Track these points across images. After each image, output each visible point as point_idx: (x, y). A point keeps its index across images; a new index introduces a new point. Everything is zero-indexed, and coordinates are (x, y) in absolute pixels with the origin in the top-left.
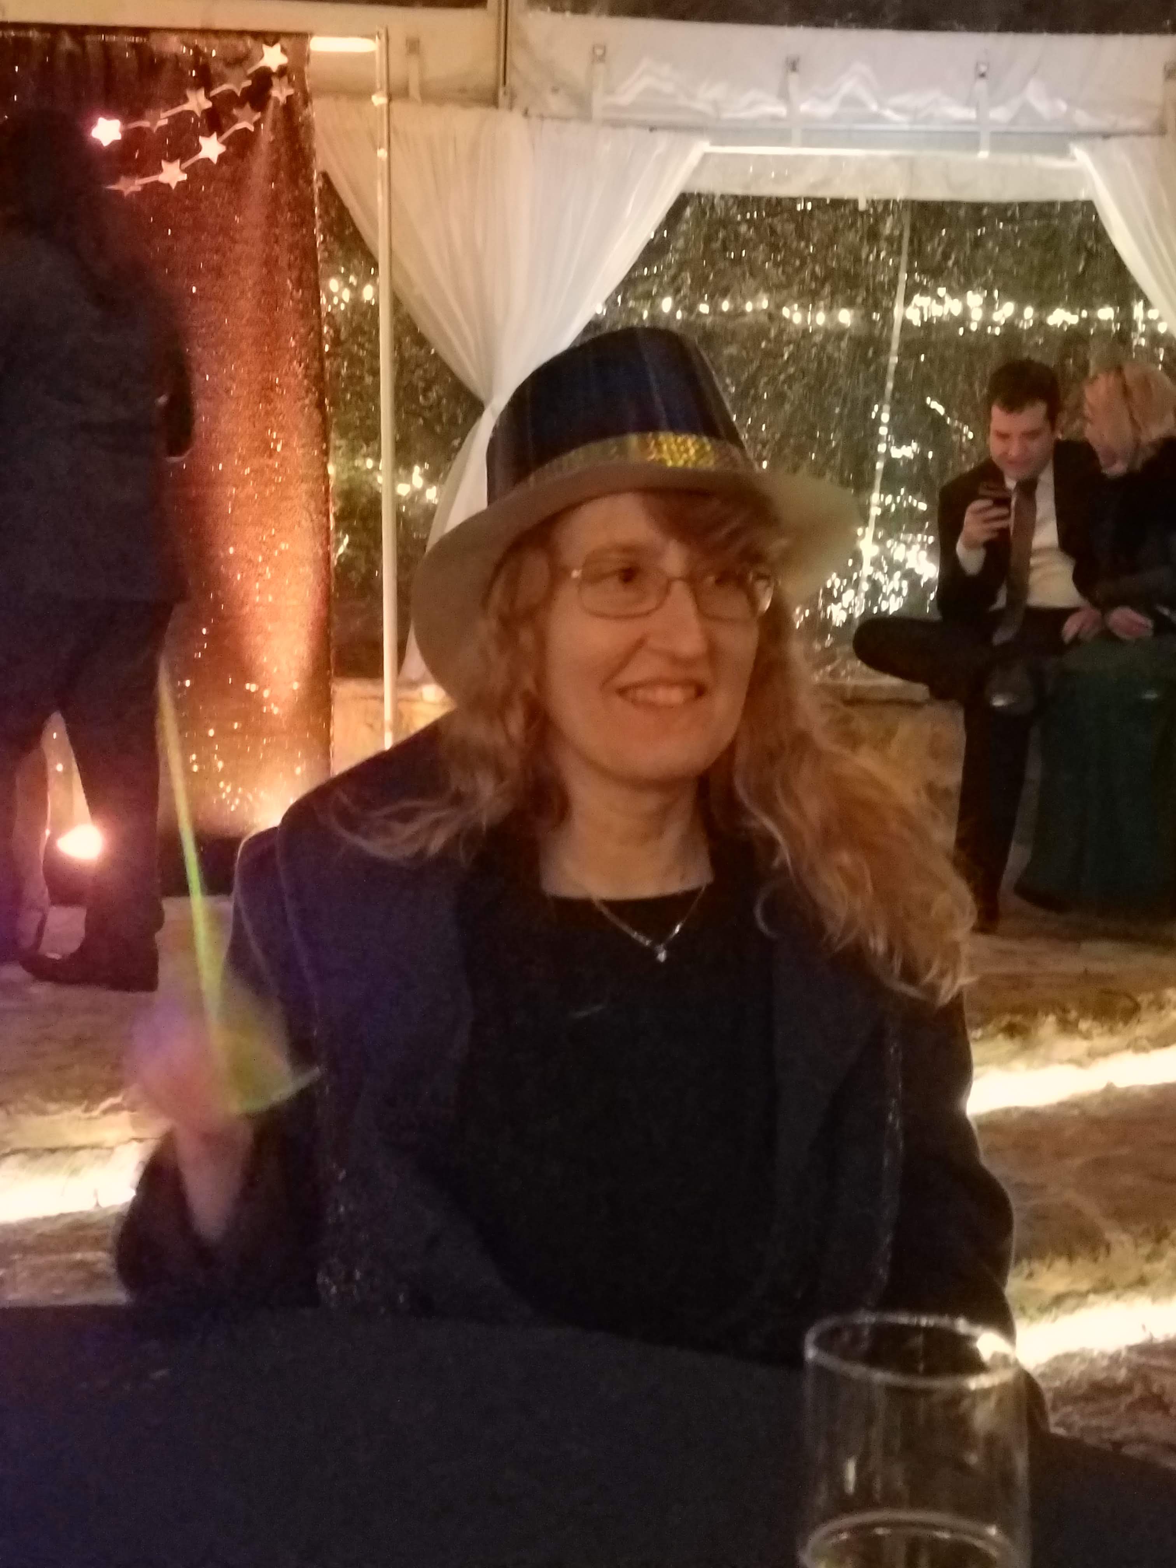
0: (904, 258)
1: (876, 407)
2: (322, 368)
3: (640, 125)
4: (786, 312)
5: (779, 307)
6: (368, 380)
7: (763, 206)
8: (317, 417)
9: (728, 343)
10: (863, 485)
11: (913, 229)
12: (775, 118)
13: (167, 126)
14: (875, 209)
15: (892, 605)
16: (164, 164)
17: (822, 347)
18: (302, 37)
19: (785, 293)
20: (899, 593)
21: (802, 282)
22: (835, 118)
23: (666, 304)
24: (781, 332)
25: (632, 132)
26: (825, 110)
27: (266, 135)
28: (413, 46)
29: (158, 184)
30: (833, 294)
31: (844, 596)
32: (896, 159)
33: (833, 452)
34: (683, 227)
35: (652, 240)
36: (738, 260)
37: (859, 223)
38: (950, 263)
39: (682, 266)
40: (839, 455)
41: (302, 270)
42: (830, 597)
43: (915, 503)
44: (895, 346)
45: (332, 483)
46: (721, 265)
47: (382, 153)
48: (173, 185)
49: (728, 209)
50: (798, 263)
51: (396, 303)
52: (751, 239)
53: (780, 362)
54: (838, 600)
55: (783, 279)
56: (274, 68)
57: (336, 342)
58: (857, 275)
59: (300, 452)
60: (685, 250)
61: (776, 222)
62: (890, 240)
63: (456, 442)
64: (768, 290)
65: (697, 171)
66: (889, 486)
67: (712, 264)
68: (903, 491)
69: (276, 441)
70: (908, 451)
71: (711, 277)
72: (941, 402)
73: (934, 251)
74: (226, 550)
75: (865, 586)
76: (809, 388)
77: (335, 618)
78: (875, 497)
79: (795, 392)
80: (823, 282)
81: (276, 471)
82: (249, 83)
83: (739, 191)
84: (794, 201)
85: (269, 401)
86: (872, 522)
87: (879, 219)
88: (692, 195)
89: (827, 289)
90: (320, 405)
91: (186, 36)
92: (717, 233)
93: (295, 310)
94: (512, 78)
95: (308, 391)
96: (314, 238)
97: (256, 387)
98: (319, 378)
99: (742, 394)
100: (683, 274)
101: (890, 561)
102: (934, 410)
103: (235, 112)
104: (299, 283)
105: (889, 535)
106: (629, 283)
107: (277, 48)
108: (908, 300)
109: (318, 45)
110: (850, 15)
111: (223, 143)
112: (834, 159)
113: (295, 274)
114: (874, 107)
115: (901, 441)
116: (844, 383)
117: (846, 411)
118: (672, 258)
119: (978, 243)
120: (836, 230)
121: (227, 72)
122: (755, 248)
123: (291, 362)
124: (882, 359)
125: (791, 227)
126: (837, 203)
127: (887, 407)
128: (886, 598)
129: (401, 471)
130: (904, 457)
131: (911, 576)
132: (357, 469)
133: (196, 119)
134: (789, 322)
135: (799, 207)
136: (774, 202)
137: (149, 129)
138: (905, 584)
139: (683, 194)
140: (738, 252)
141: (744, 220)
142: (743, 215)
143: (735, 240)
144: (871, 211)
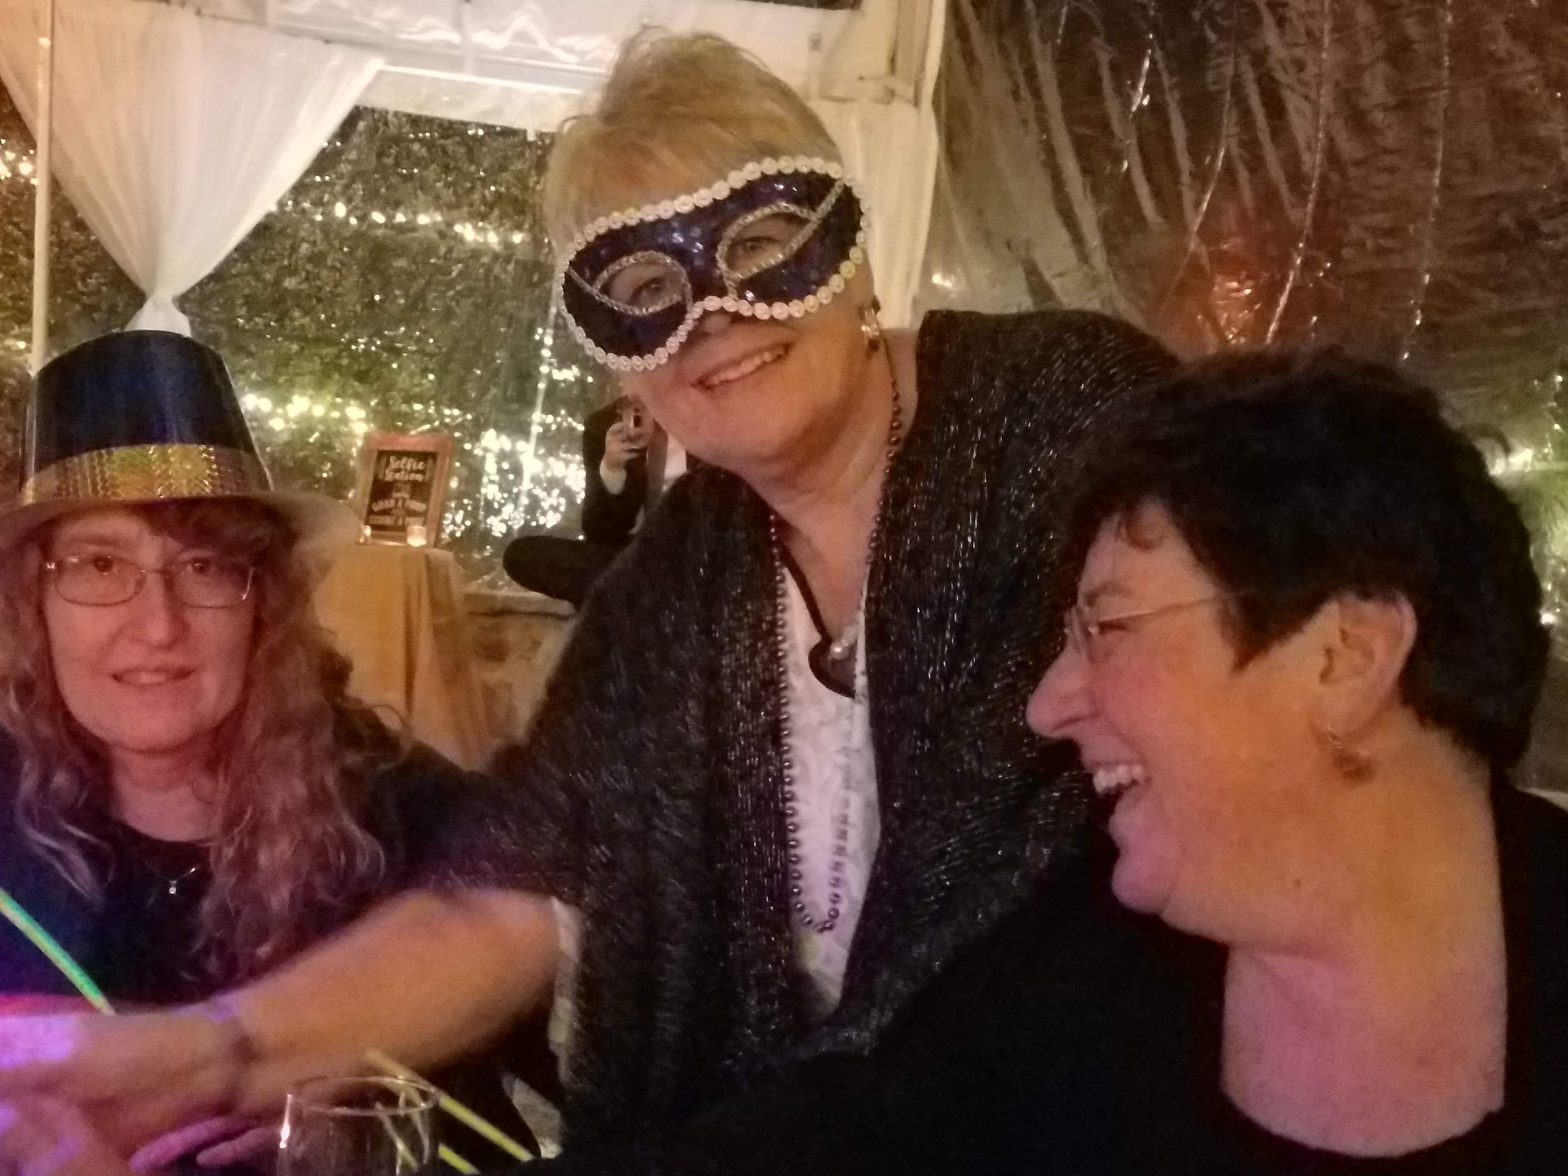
1: (540, 330)
3: (316, 37)
5: (450, 225)
6: (22, 260)
7: (435, 127)
9: (399, 256)
10: (526, 403)
12: (449, 45)
14: (543, 140)
15: (550, 520)
17: (489, 269)
19: (455, 213)
20: (555, 509)
22: (507, 51)
23: (340, 210)
24: (450, 250)
25: (306, 43)
26: (497, 42)
30: (501, 218)
31: (503, 509)
32: (565, 96)
33: (498, 370)
34: (356, 139)
35: (323, 151)
37: (527, 153)
39: (354, 177)
40: (504, 372)
42: (491, 509)
43: (574, 424)
46: (393, 180)
47: (45, 41)
49: (400, 127)
50: (468, 185)
52: (423, 158)
53: (449, 278)
54: (497, 512)
55: (454, 199)
58: (525, 202)
60: (358, 162)
61: (448, 143)
64: (441, 208)
65: (370, 88)
66: (550, 408)
67: (385, 178)
68: (563, 412)
70: (570, 374)
71: (383, 190)
75: (524, 501)
76: (477, 306)
78: (537, 416)
79: (463, 309)
80: (491, 207)
83: (412, 111)
84: (466, 125)
86: (533, 439)
88: (366, 108)
89: (496, 213)
92: (390, 147)
99: (412, 306)
100: (355, 186)
101: (549, 478)
105: (549, 452)
106: (300, 189)
112: (503, 89)
114: (544, 45)
115: (563, 364)
116: (510, 305)
117: (511, 331)
118: (344, 168)
120: (506, 158)
122: (426, 167)
124: (547, 284)
125: (462, 151)
126: (507, 132)
127: (550, 331)
128: (544, 513)
130: (564, 381)
131: (567, 493)
134: (459, 239)
135: (470, 132)
136: (446, 125)
138: (563, 501)
139: (357, 108)
140: (410, 169)
141: (417, 139)
142: (415, 133)
143: (406, 157)
144: (540, 143)
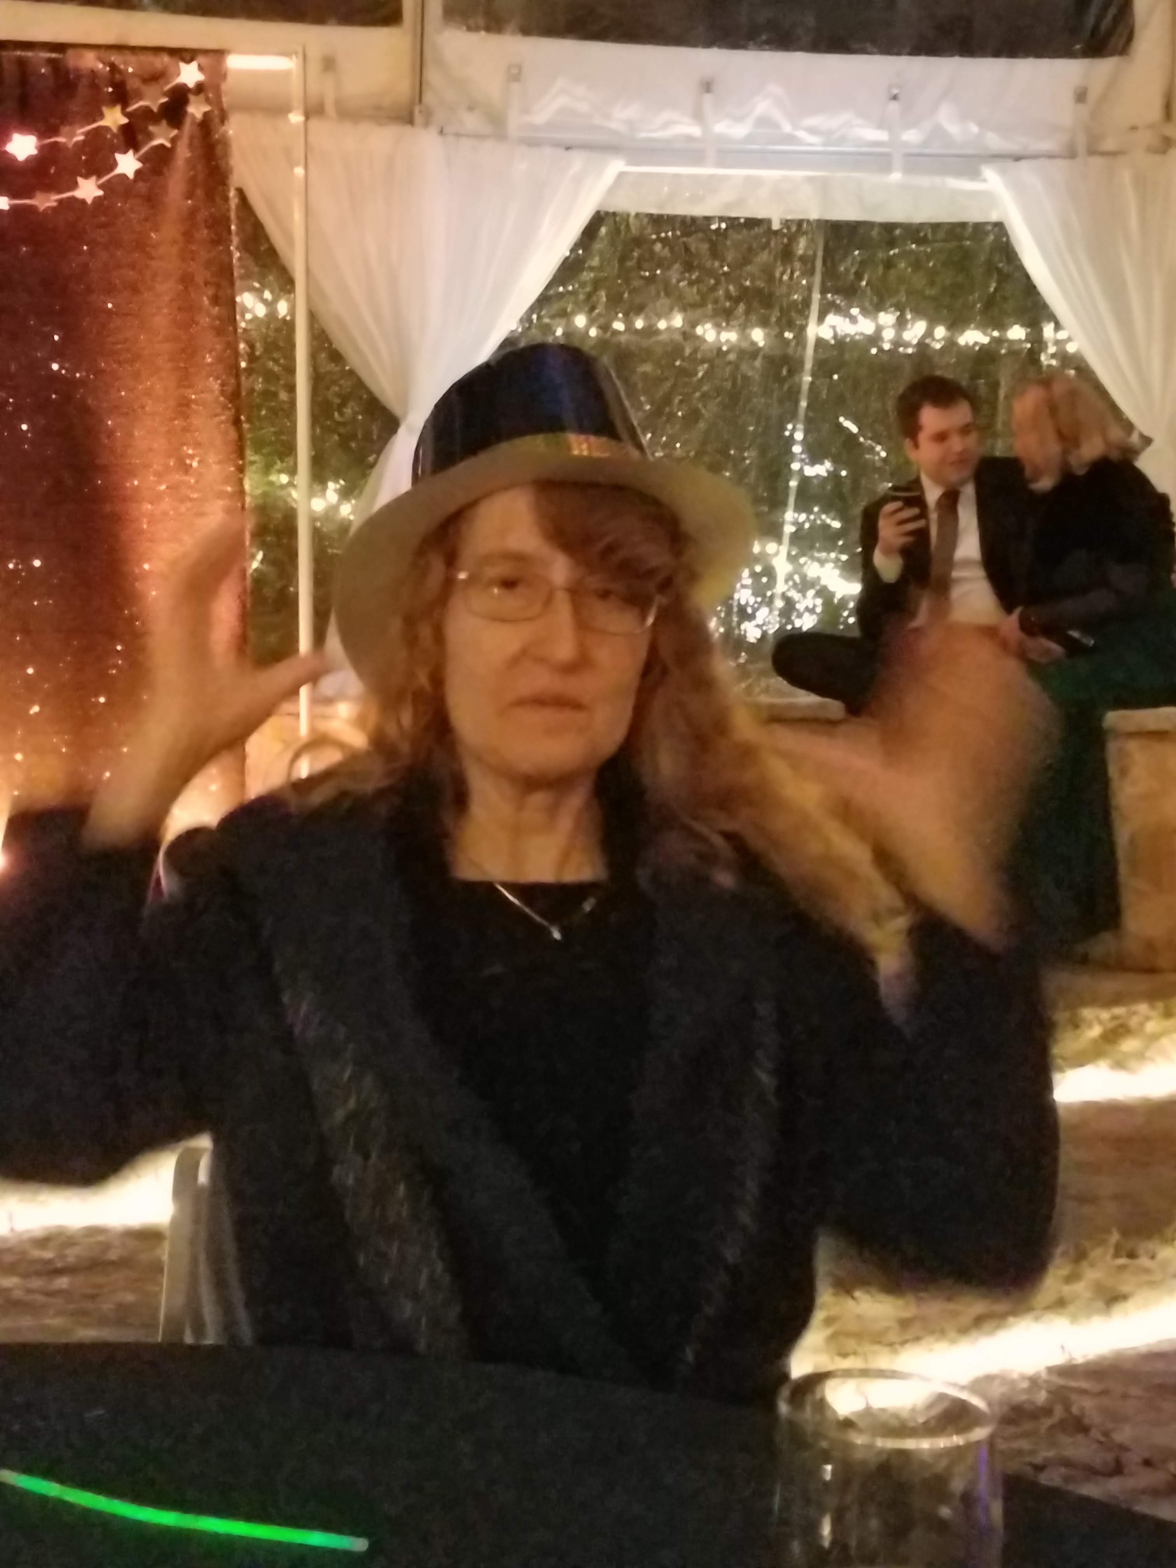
0: (817, 279)
1: (790, 426)
2: (239, 385)
3: (557, 144)
4: (699, 330)
5: (694, 326)
6: (283, 396)
7: (677, 225)
8: (233, 434)
9: (644, 361)
10: (777, 503)
11: (826, 250)
12: (689, 139)
13: (84, 141)
14: (788, 228)
15: (806, 623)
16: (80, 180)
17: (736, 366)
18: (219, 54)
19: (699, 312)
20: (812, 611)
21: (716, 301)
22: (749, 139)
23: (580, 321)
24: (695, 351)
25: (548, 151)
26: (739, 131)
27: (183, 153)
28: (329, 64)
29: (74, 198)
30: (747, 313)
31: (758, 614)
32: (811, 179)
33: (746, 471)
34: (597, 246)
35: (567, 259)
36: (653, 278)
37: (772, 244)
38: (864, 283)
39: (597, 284)
40: (753, 474)
41: (218, 286)
42: (745, 615)
43: (828, 521)
44: (808, 365)
45: (248, 500)
46: (636, 283)
47: (299, 171)
48: (89, 201)
49: (642, 228)
50: (712, 281)
51: (312, 317)
52: (666, 258)
53: (695, 379)
54: (751, 617)
55: (698, 298)
56: (191, 84)
57: (252, 358)
58: (771, 295)
59: (216, 468)
60: (600, 268)
61: (691, 241)
62: (803, 259)
63: (371, 459)
64: (684, 309)
65: (612, 191)
66: (803, 505)
67: (627, 281)
68: (816, 509)
69: (192, 457)
70: (822, 469)
71: (626, 295)
72: (856, 422)
73: (847, 270)
74: (141, 567)
75: (779, 604)
76: (724, 406)
77: (252, 634)
78: (790, 515)
79: (710, 410)
80: (737, 300)
81: (191, 487)
82: (165, 100)
83: (654, 211)
84: (708, 219)
85: (186, 417)
86: (786, 540)
87: (793, 239)
88: (607, 213)
89: (742, 307)
90: (237, 422)
91: (102, 53)
92: (632, 251)
93: (212, 327)
94: (428, 97)
95: (225, 408)
96: (230, 254)
97: (172, 403)
98: (234, 396)
99: (658, 411)
100: (598, 293)
101: (804, 577)
102: (847, 429)
103: (152, 128)
104: (215, 300)
105: (803, 554)
106: (543, 300)
107: (194, 65)
108: (821, 319)
109: (234, 62)
110: (764, 37)
111: (139, 160)
112: (748, 178)
113: (211, 291)
114: (787, 128)
115: (815, 460)
116: (759, 402)
117: (760, 429)
118: (587, 276)
119: (889, 264)
120: (750, 250)
121: (144, 88)
122: (669, 268)
123: (208, 376)
124: (796, 379)
125: (705, 247)
126: (752, 223)
127: (800, 426)
128: (800, 616)
129: (317, 487)
130: (817, 476)
131: (824, 593)
132: (271, 484)
133: (114, 135)
134: (701, 339)
135: (714, 227)
136: (688, 221)
137: (64, 144)
138: (819, 601)
139: (598, 213)
140: (653, 271)
141: (659, 239)
142: (658, 234)
143: (650, 259)
144: (785, 231)
